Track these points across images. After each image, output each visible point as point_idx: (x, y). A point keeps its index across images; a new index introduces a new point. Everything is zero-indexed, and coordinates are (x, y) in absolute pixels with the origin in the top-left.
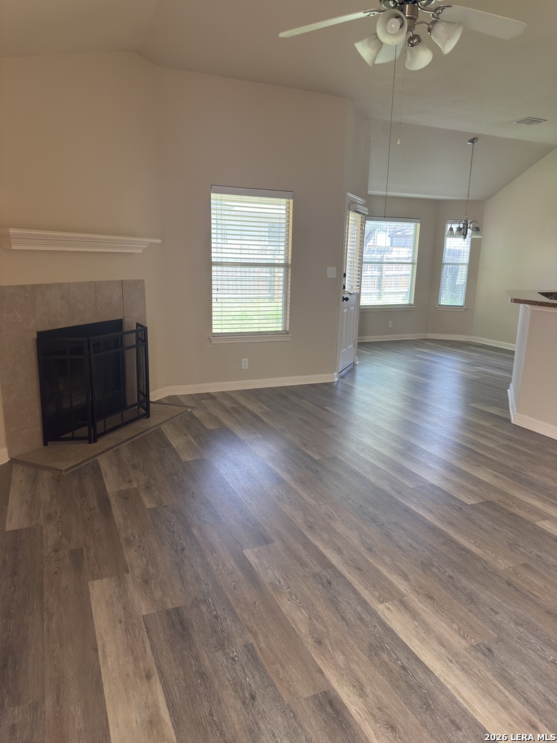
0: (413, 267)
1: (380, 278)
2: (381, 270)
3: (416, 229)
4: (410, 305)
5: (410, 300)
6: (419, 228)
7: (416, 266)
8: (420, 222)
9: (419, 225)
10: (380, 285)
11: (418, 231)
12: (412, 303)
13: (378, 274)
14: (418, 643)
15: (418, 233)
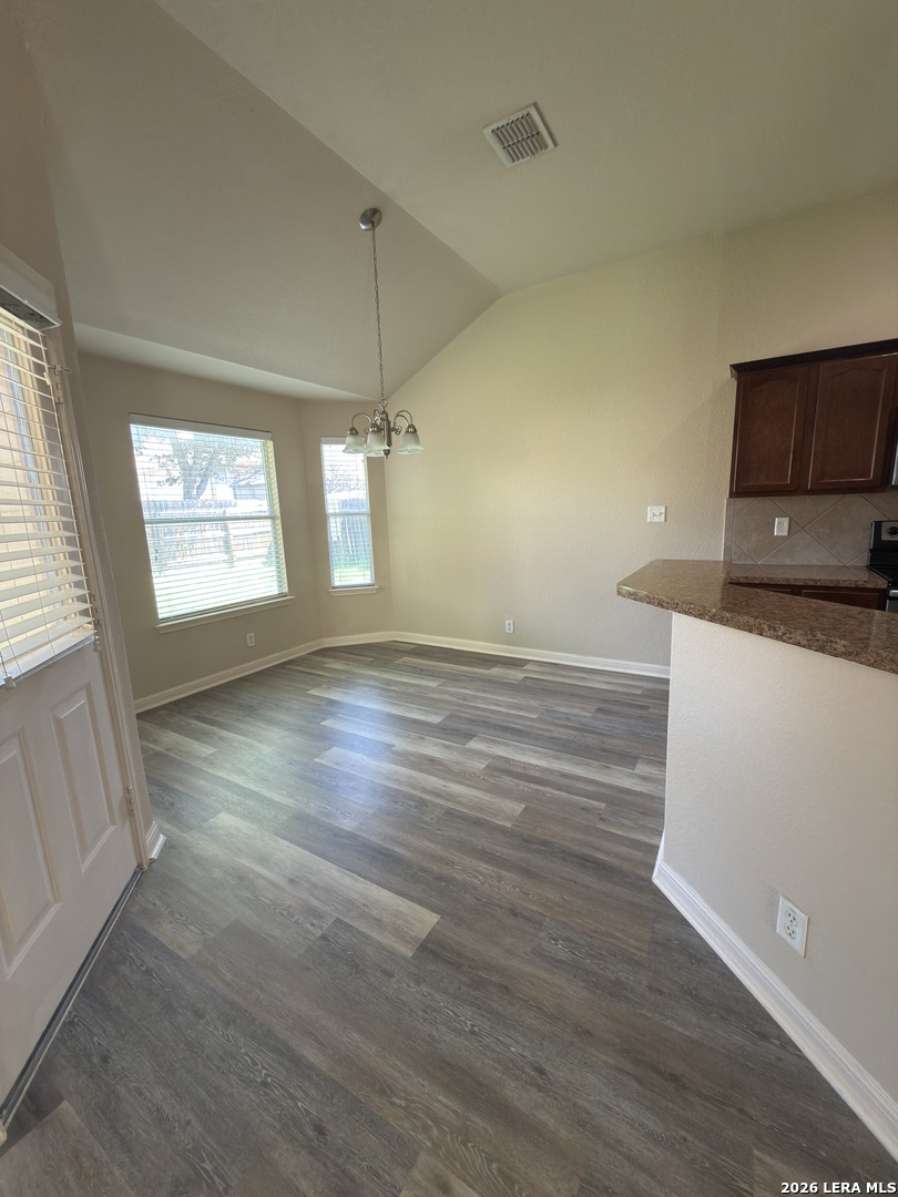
0: (274, 523)
1: (226, 541)
2: (226, 529)
3: (265, 451)
4: (281, 595)
5: (281, 586)
6: (271, 449)
7: (279, 521)
8: (272, 439)
9: (270, 444)
10: (228, 548)
11: (271, 455)
12: (286, 590)
13: (223, 534)
15: (272, 460)
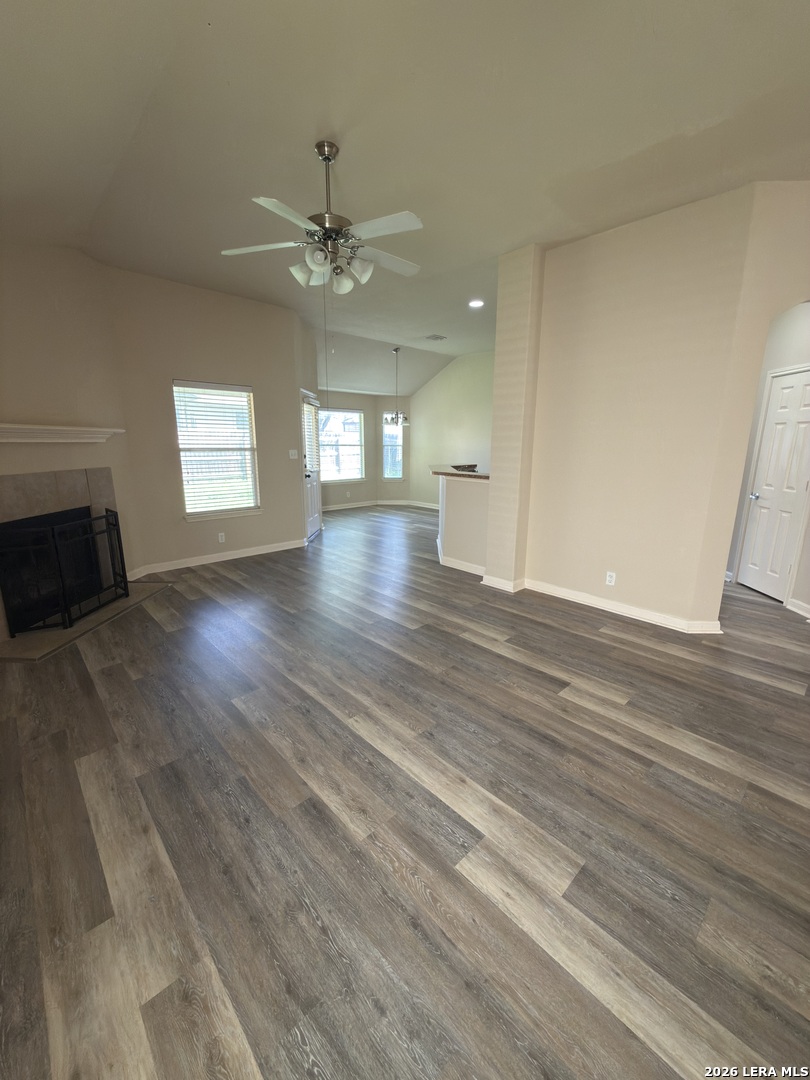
0: (361, 448)
1: (338, 457)
2: (337, 450)
3: (360, 418)
4: (362, 479)
5: (362, 475)
6: (363, 417)
8: (363, 413)
10: (338, 463)
12: (364, 477)
13: (336, 454)
14: (379, 741)
